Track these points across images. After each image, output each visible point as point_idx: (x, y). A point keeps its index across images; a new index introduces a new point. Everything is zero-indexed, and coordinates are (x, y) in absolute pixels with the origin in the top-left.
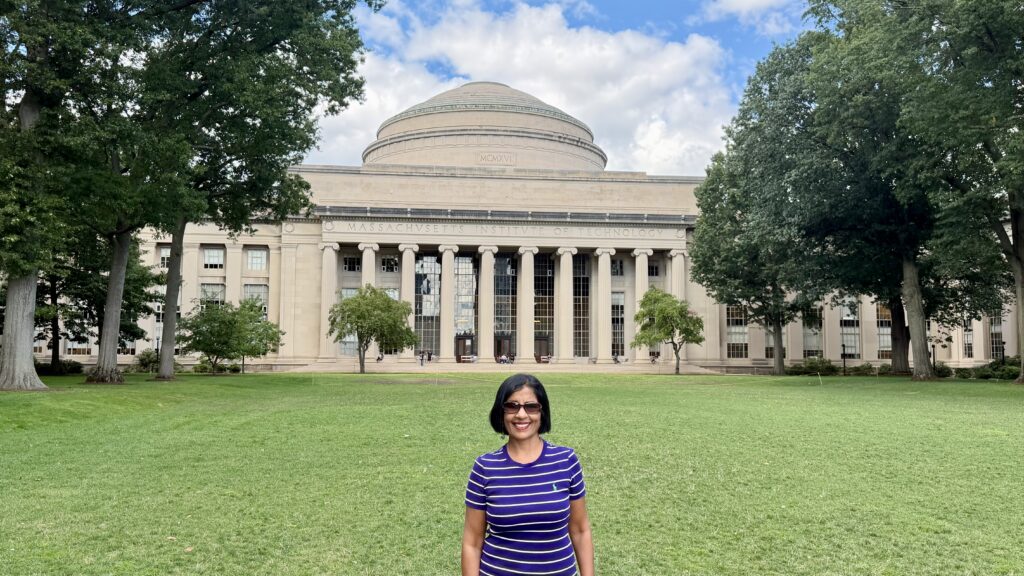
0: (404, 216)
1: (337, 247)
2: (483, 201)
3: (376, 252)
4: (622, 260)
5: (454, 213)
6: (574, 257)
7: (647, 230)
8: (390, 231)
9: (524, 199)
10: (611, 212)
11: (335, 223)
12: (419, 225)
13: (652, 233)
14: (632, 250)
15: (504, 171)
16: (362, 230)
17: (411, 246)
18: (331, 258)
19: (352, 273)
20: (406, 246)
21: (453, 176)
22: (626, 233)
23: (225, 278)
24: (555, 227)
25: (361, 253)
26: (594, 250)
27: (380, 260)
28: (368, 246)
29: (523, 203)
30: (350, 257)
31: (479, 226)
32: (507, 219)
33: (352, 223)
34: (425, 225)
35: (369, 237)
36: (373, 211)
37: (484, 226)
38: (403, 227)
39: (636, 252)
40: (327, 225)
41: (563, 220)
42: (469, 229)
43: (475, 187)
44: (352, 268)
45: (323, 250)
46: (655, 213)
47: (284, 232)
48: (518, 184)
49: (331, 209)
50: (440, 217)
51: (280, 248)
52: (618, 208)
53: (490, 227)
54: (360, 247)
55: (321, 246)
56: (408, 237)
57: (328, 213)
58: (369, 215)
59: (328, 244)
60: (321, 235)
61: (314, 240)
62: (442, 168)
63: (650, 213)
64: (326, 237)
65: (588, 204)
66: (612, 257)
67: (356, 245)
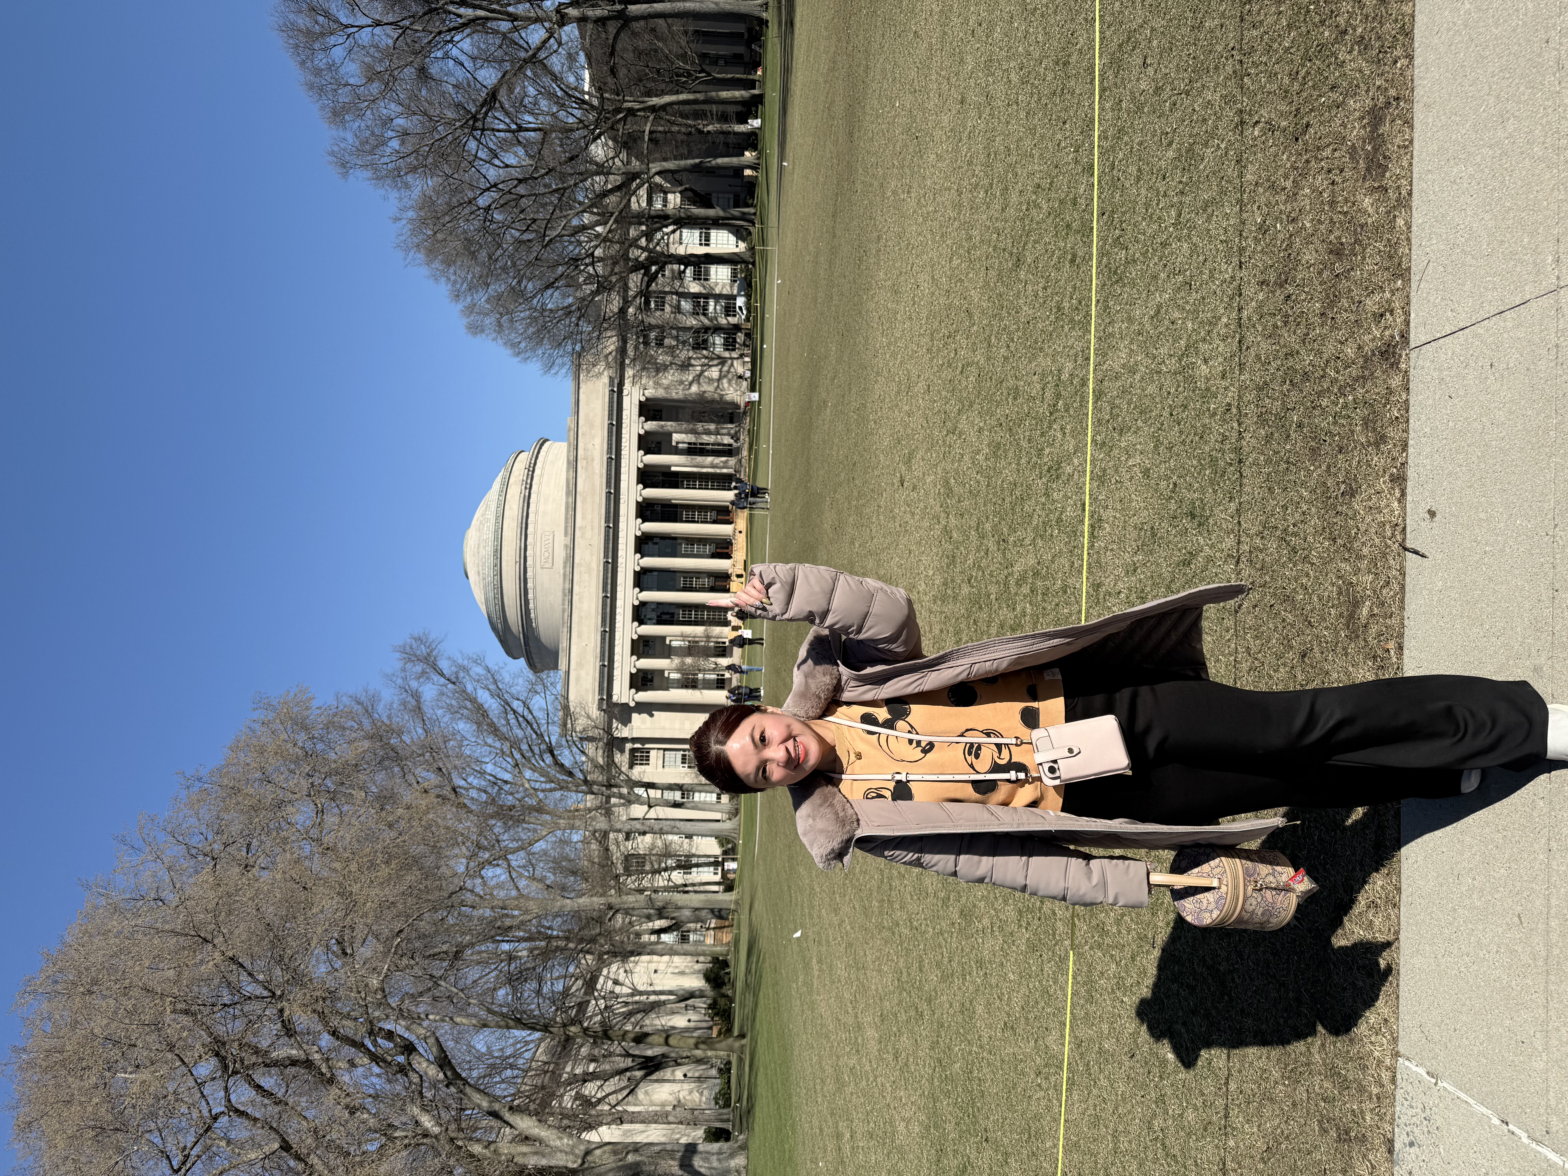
0: (608, 634)
1: (633, 690)
2: (594, 565)
3: (639, 657)
4: (648, 444)
5: (605, 591)
6: (644, 486)
7: (623, 421)
8: (621, 645)
9: (593, 528)
10: (606, 453)
11: (612, 692)
12: (616, 621)
13: (625, 417)
14: (639, 435)
16: (620, 669)
17: (634, 628)
18: (641, 695)
19: (656, 678)
20: (634, 633)
21: (571, 590)
22: (624, 440)
24: (620, 504)
25: (638, 670)
26: (639, 468)
27: (645, 655)
28: (633, 664)
29: (596, 531)
30: (640, 680)
31: (618, 570)
32: (611, 544)
33: (614, 678)
34: (616, 616)
35: (626, 664)
36: (603, 660)
37: (617, 565)
38: (618, 634)
39: (642, 431)
40: (616, 698)
41: (613, 496)
42: (620, 579)
43: (581, 572)
44: (652, 678)
45: (636, 702)
46: (607, 413)
48: (578, 534)
49: (601, 694)
50: (609, 604)
52: (602, 445)
53: (618, 560)
54: (634, 671)
55: (633, 705)
56: (626, 631)
57: (605, 698)
58: (606, 664)
59: (631, 698)
60: (623, 704)
62: (564, 600)
63: (606, 418)
64: (624, 700)
65: (597, 471)
66: (645, 453)
67: (632, 675)
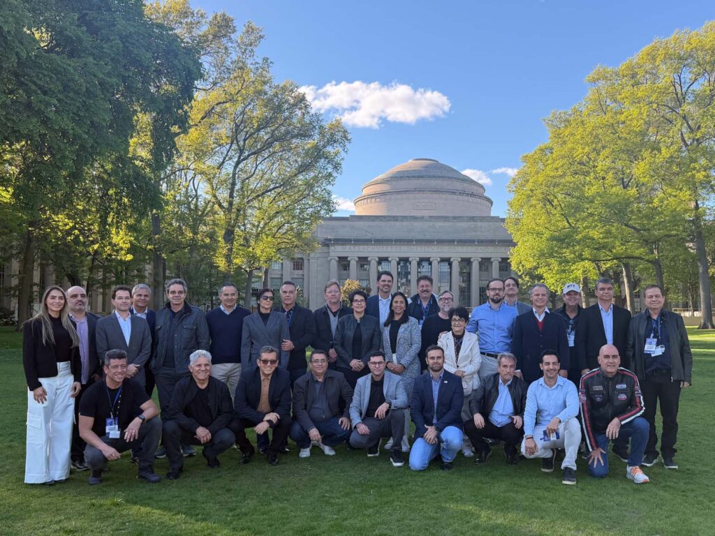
0: (370, 242)
1: (337, 259)
2: (412, 234)
3: (357, 261)
4: (485, 263)
5: (396, 240)
6: (460, 262)
7: (498, 248)
8: (363, 250)
9: (434, 232)
10: (479, 238)
11: (336, 247)
12: (379, 247)
13: (500, 249)
14: (490, 258)
15: (423, 217)
16: (350, 250)
17: (374, 258)
18: (334, 264)
19: (345, 272)
20: (372, 258)
21: (397, 220)
22: (487, 249)
23: (282, 275)
24: (449, 247)
25: (349, 261)
26: (470, 258)
27: (359, 265)
28: (353, 258)
29: (433, 234)
30: (344, 263)
31: (409, 247)
32: (423, 243)
33: (344, 247)
34: (381, 247)
35: (353, 253)
36: (355, 240)
37: (412, 247)
38: (370, 248)
39: (492, 260)
40: (332, 248)
41: (453, 243)
42: (404, 248)
43: (408, 225)
44: (345, 269)
45: (330, 261)
46: (503, 239)
48: (431, 224)
49: (334, 240)
50: (389, 243)
51: (309, 260)
52: (483, 236)
53: (415, 247)
54: (349, 259)
55: (329, 259)
56: (373, 252)
57: (332, 242)
58: (353, 242)
59: (333, 258)
60: (329, 253)
61: (325, 255)
63: (499, 238)
64: (331, 254)
65: (467, 234)
66: (479, 262)
67: (347, 258)
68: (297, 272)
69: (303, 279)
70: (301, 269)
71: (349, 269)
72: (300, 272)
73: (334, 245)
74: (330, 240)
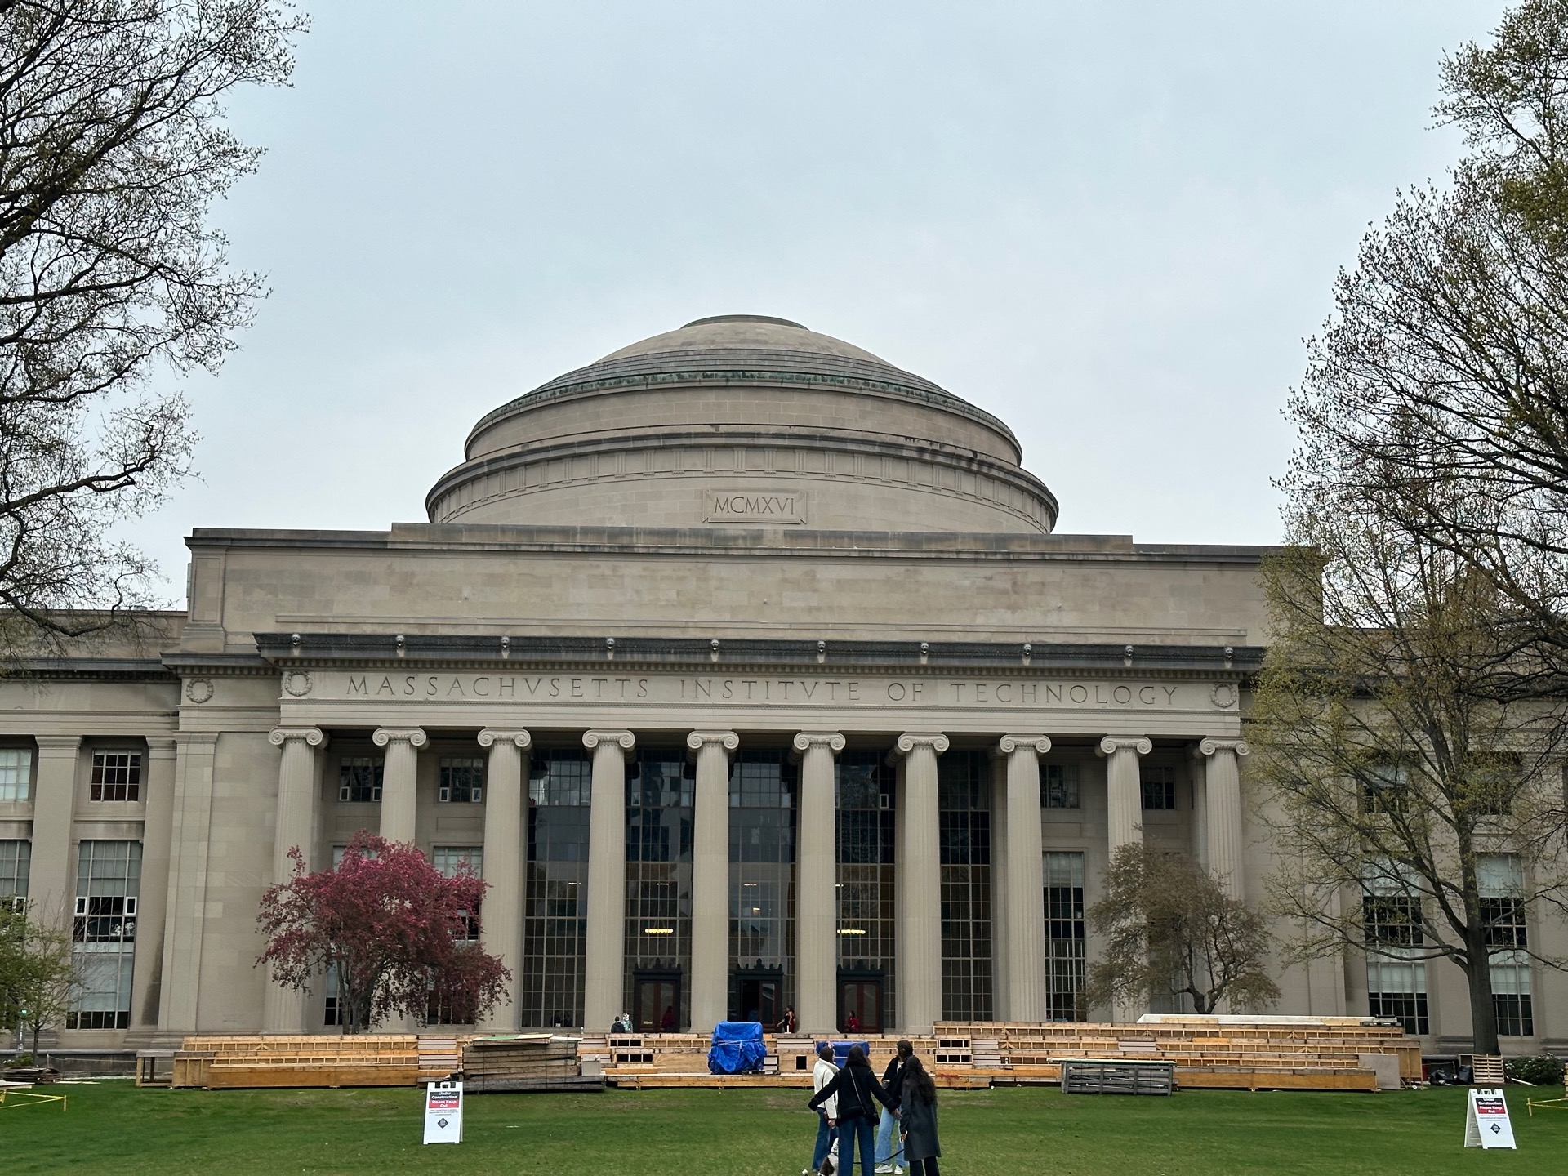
0: (493, 656)
1: (317, 738)
2: (704, 615)
3: (420, 752)
4: (1072, 764)
5: (624, 645)
6: (943, 760)
7: (1135, 688)
8: (456, 696)
9: (810, 610)
10: (1037, 639)
11: (315, 677)
12: (533, 679)
13: (1147, 695)
14: (1097, 740)
15: (758, 537)
16: (385, 695)
17: (511, 734)
18: (301, 769)
19: (360, 808)
20: (497, 734)
21: (626, 552)
22: (1078, 694)
23: (30, 823)
24: (887, 682)
25: (381, 752)
26: (995, 738)
27: (431, 770)
28: (399, 734)
29: (806, 618)
31: (689, 682)
32: (761, 660)
33: (358, 677)
34: (546, 681)
36: (411, 643)
37: (702, 680)
38: (491, 687)
39: (1106, 746)
40: (294, 684)
41: (909, 662)
42: (662, 688)
43: (682, 579)
44: (358, 796)
45: (282, 747)
46: (1157, 641)
47: (185, 701)
48: (795, 570)
49: (308, 641)
50: (586, 657)
51: (173, 745)
52: (1057, 630)
53: (718, 681)
54: (379, 739)
55: (277, 737)
56: (503, 711)
57: (296, 653)
58: (401, 654)
59: (294, 733)
60: (278, 709)
61: (259, 721)
62: (598, 532)
63: (1141, 641)
64: (289, 714)
65: (980, 620)
66: (1042, 759)
67: (367, 733)
68: (109, 809)
69: (137, 844)
70: (134, 796)
71: (378, 795)
72: (125, 809)
73: (302, 667)
74: (284, 641)
